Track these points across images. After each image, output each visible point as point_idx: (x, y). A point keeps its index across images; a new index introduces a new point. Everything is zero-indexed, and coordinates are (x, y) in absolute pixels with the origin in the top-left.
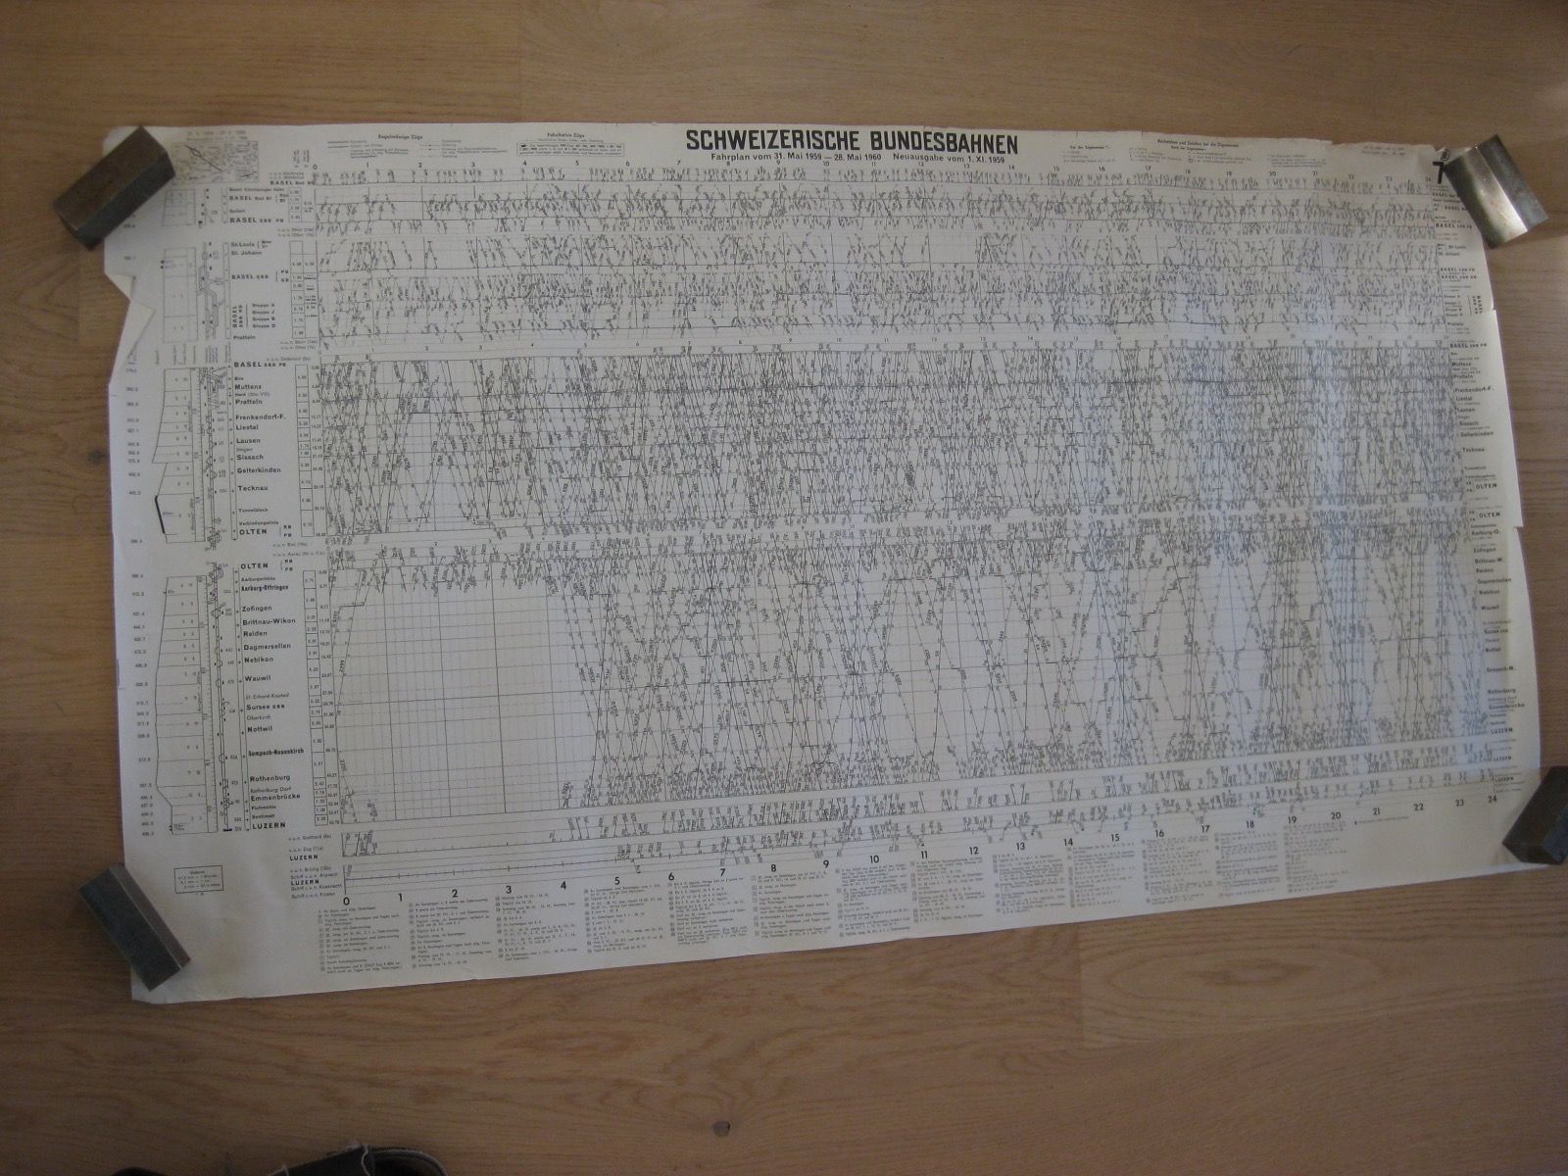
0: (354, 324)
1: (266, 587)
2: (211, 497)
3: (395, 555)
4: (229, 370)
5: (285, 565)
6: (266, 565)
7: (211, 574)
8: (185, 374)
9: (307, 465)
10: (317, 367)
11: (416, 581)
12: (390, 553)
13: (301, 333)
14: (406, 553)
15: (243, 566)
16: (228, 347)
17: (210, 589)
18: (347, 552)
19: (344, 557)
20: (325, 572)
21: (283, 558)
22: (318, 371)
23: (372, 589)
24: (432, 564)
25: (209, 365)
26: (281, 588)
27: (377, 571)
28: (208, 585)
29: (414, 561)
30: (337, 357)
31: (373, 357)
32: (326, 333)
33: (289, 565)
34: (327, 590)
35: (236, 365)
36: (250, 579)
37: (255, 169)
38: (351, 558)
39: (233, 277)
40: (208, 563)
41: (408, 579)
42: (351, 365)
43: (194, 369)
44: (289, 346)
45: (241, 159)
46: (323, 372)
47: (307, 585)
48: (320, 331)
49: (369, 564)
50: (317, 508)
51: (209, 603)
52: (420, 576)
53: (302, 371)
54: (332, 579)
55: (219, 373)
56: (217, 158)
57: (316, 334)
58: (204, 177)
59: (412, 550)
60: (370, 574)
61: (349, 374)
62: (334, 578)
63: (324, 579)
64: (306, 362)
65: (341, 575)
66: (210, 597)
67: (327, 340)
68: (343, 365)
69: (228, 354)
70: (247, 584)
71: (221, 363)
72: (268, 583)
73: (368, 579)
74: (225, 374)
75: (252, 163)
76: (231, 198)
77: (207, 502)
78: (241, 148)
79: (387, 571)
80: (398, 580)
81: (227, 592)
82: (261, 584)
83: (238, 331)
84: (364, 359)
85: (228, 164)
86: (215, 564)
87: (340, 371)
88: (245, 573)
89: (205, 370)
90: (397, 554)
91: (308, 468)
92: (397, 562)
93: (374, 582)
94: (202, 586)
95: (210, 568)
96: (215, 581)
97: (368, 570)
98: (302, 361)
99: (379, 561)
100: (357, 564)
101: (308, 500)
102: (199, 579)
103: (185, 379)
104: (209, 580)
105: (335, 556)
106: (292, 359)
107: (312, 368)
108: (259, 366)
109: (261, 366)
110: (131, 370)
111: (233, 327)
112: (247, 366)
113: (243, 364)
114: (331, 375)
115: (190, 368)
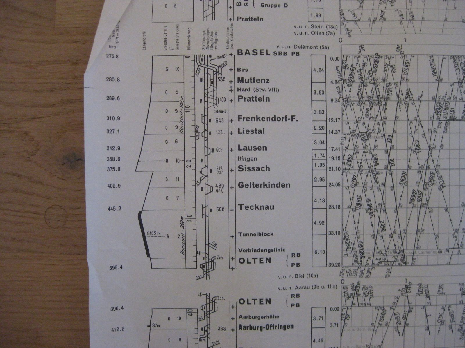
0: (382, 7)
1: (268, 327)
2: (205, 216)
3: (420, 293)
4: (231, 58)
5: (291, 301)
6: (268, 301)
7: (203, 308)
8: (178, 61)
9: (322, 179)
10: (337, 59)
11: (442, 322)
12: (414, 289)
13: (318, 15)
14: (433, 290)
15: (242, 301)
16: (230, 31)
17: (203, 324)
18: (365, 287)
19: (361, 292)
20: (337, 309)
21: (289, 293)
22: (339, 63)
23: (391, 330)
24: (462, 302)
25: (206, 52)
26: (285, 327)
27: (398, 310)
28: (199, 320)
29: (442, 300)
30: (362, 47)
31: (406, 50)
32: (349, 16)
33: (296, 300)
34: (338, 329)
35: (240, 52)
36: (250, 317)
38: (369, 294)
40: (200, 294)
41: (432, 321)
42: (378, 57)
43: (188, 56)
44: (303, 30)
46: (344, 65)
47: (315, 324)
48: (342, 14)
49: (389, 302)
50: (331, 233)
51: (200, 340)
52: (447, 318)
53: (318, 63)
54: (345, 317)
55: (219, 62)
57: (337, 18)
59: (441, 287)
60: (389, 313)
61: (375, 68)
62: (347, 316)
63: (335, 317)
64: (324, 51)
65: (354, 312)
66: (201, 333)
67: (350, 25)
68: (369, 57)
69: (230, 38)
70: (246, 323)
71: (222, 50)
72: (270, 322)
73: (387, 319)
74: (226, 64)
77: (201, 222)
79: (410, 311)
80: (422, 321)
81: (221, 329)
82: (263, 323)
83: (244, 11)
84: (392, 51)
86: (208, 296)
87: (364, 64)
88: (244, 310)
89: (201, 57)
90: (424, 291)
91: (324, 184)
92: (422, 300)
93: (393, 323)
94: (192, 319)
95: (203, 301)
96: (208, 315)
97: (388, 309)
98: (318, 51)
99: (402, 299)
100: (376, 301)
101: (321, 223)
102: (189, 312)
103: (178, 69)
104: (201, 314)
105: (350, 291)
106: (307, 47)
107: (331, 59)
108: (267, 54)
109: (269, 55)
110: (112, 56)
111: (237, 5)
112: (253, 54)
113: (247, 52)
114: (354, 69)
115: (184, 55)
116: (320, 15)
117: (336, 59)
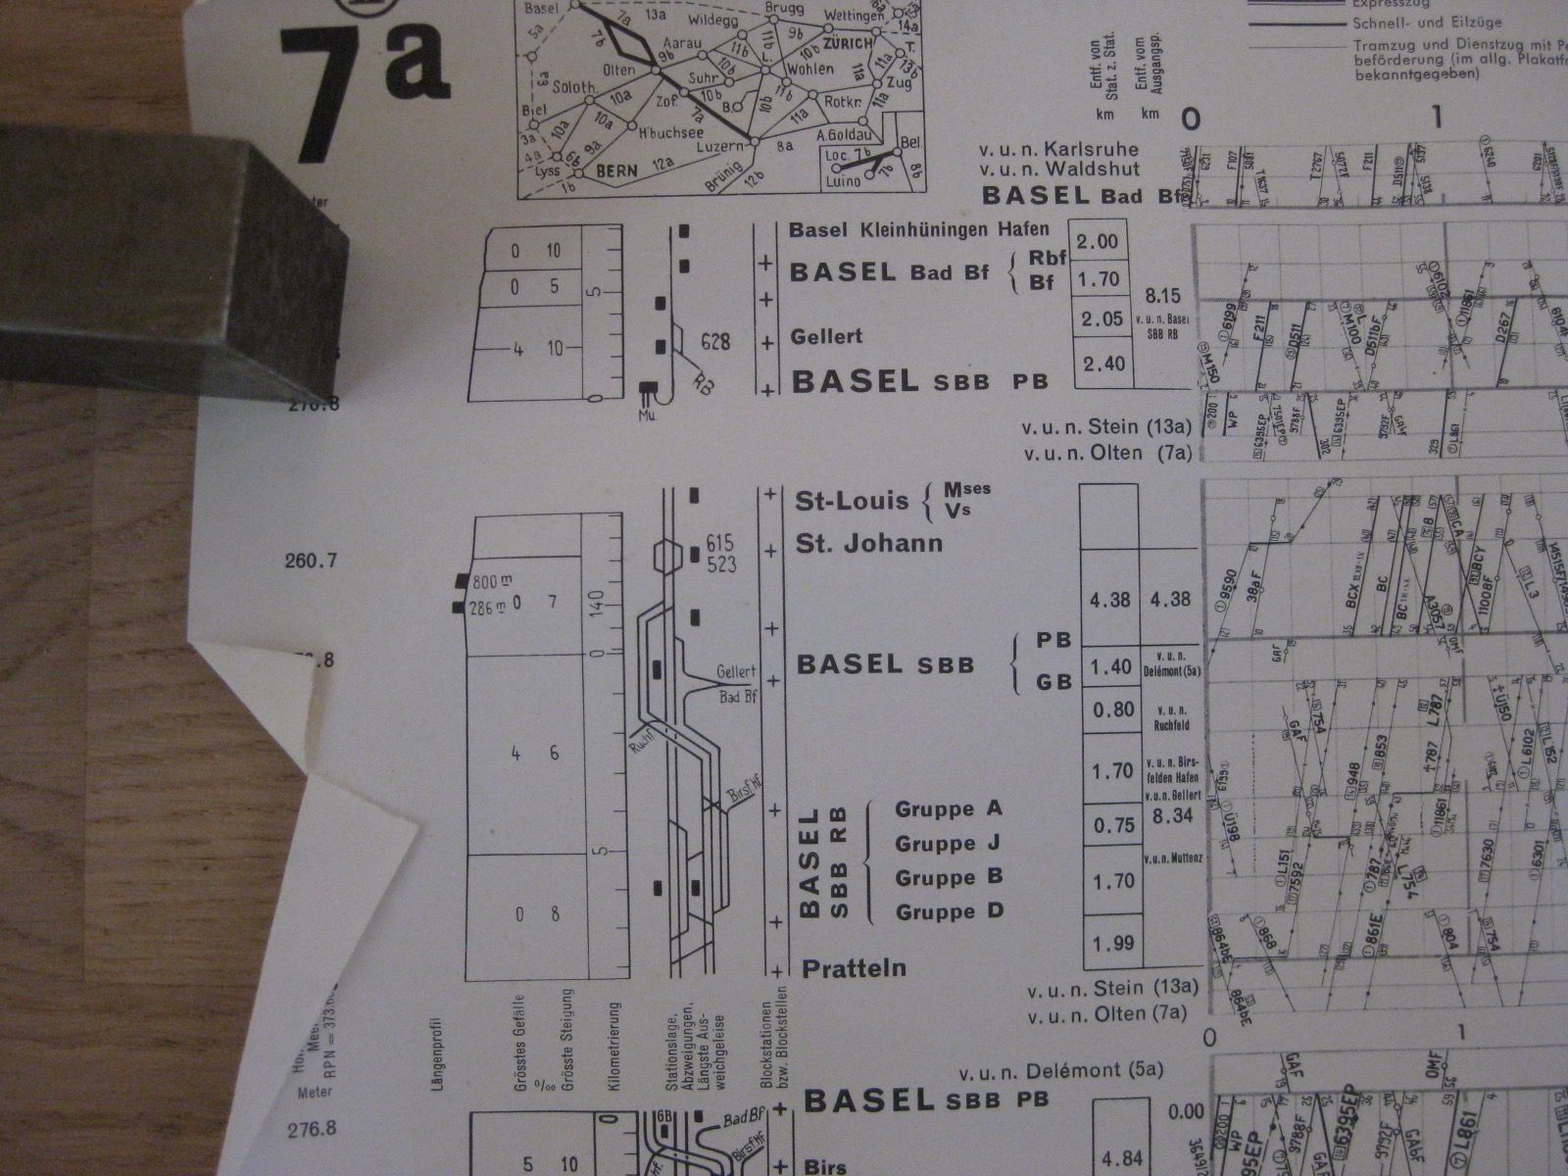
0: (1375, 902)
4: (780, 1125)
8: (575, 1135)
10: (1195, 1111)
13: (1124, 943)
16: (775, 1016)
22: (1201, 1129)
25: (682, 1102)
30: (1292, 1063)
31: (1465, 1070)
32: (1242, 940)
35: (814, 1100)
37: (910, 127)
39: (805, 664)
42: (1353, 1098)
43: (609, 1117)
44: (1064, 1006)
45: (844, 77)
46: (1222, 1136)
48: (1216, 934)
53: (1122, 1129)
55: (734, 1139)
56: (730, 77)
57: (1197, 949)
58: (666, 164)
61: (1344, 1142)
64: (1146, 1085)
67: (1247, 978)
68: (1318, 1099)
69: (774, 1046)
71: (742, 1089)
74: (759, 1143)
75: (898, 99)
76: (798, 272)
78: (845, 28)
83: (827, 939)
84: (1411, 1074)
85: (779, 105)
87: (1301, 1129)
89: (664, 1121)
98: (1123, 1085)
103: (571, 1164)
106: (1077, 1071)
107: (1173, 1112)
108: (922, 1106)
109: (931, 1108)
110: (312, 1128)
111: (803, 915)
112: (867, 1108)
113: (845, 1101)
114: (1260, 1149)
115: (594, 1113)
116: (1129, 941)
117: (1189, 1113)
